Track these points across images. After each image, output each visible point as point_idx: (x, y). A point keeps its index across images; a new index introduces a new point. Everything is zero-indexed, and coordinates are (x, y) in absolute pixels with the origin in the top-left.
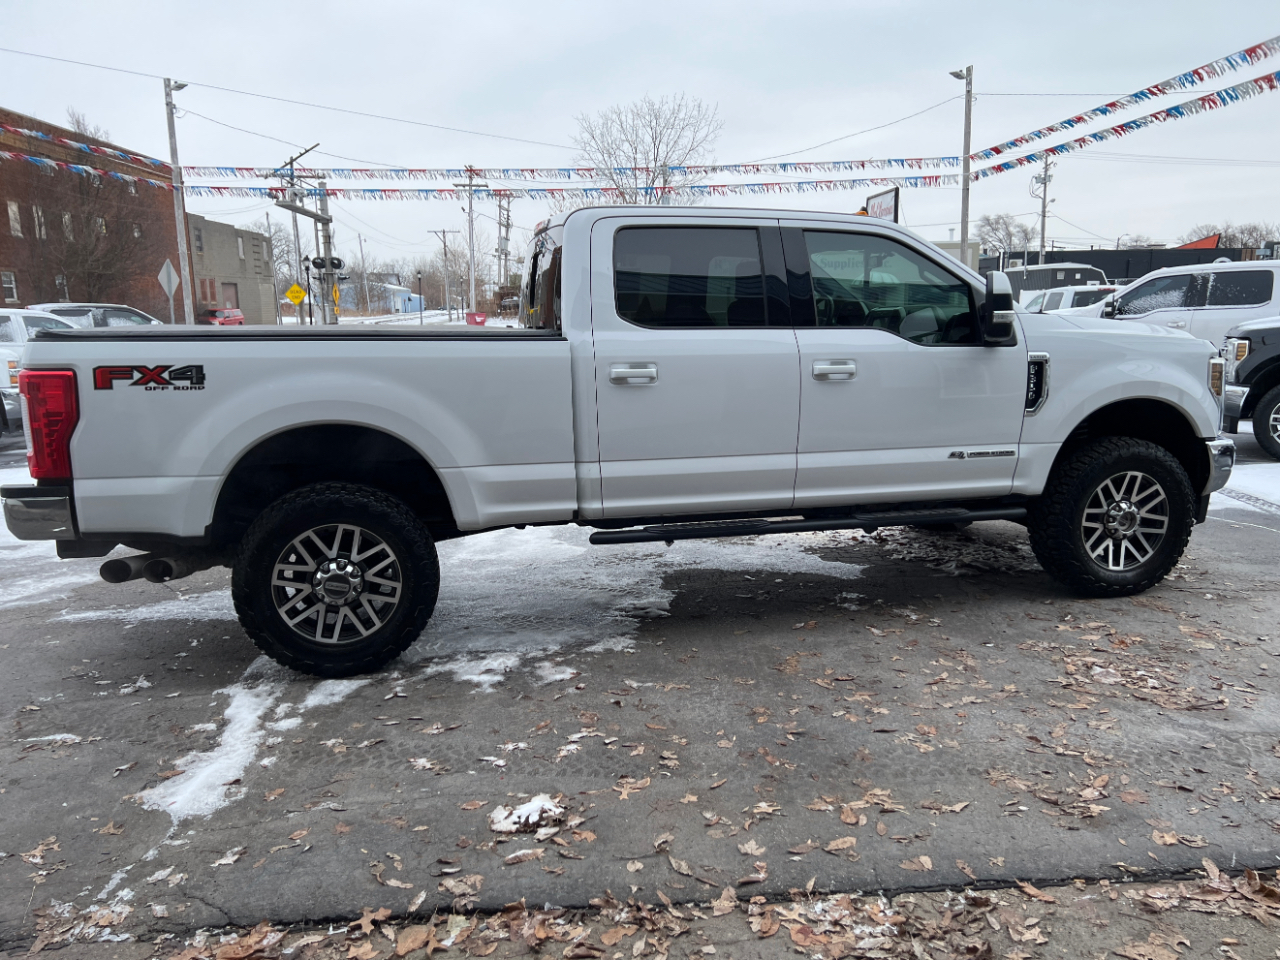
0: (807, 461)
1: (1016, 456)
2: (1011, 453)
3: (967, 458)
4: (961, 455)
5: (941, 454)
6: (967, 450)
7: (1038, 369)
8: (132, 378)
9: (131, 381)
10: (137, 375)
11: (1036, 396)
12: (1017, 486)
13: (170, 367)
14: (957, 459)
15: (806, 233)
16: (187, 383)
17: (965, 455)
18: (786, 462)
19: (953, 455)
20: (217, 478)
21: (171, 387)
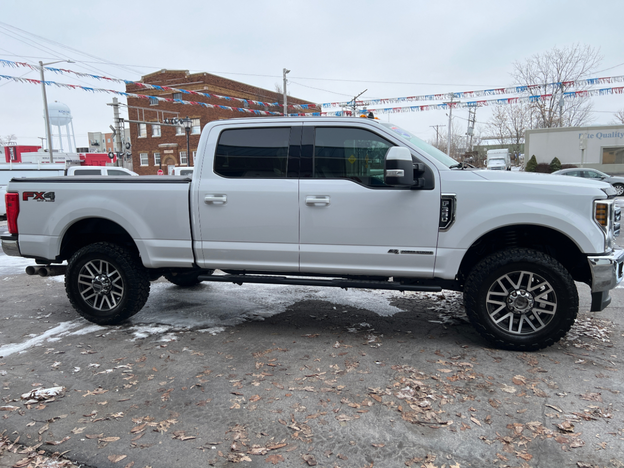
0: (306, 248)
1: (434, 254)
2: (431, 253)
3: (400, 254)
4: (396, 252)
5: (384, 250)
6: (400, 249)
7: (448, 203)
8: (33, 196)
9: (33, 198)
10: (35, 196)
11: (447, 219)
12: (436, 273)
13: (44, 192)
14: (393, 254)
15: (317, 129)
16: (49, 199)
17: (399, 252)
18: (292, 248)
19: (390, 251)
20: (58, 237)
21: (45, 200)
